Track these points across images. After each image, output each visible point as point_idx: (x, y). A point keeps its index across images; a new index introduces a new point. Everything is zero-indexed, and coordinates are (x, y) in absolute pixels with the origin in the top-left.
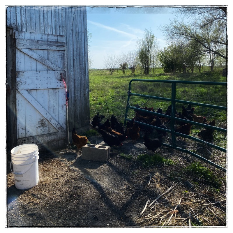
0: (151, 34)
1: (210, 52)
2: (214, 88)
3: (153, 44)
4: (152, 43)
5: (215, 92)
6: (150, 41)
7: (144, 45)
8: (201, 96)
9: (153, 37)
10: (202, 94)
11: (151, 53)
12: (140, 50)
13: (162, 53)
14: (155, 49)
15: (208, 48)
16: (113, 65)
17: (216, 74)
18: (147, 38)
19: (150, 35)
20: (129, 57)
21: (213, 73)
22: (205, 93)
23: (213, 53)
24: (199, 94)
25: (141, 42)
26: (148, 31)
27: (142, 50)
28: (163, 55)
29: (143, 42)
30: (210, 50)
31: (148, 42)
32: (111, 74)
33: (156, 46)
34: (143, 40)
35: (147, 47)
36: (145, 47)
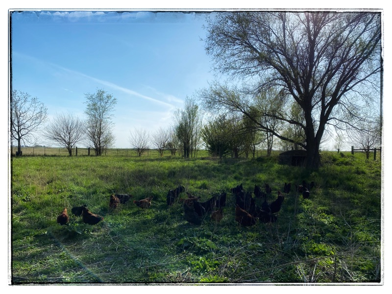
0: (193, 103)
3: (196, 118)
4: (194, 115)
6: (192, 113)
7: (184, 118)
9: (197, 107)
11: (193, 129)
12: (179, 125)
13: (206, 128)
14: (198, 123)
16: (142, 144)
18: (188, 108)
19: (192, 105)
20: (168, 134)
25: (181, 115)
26: (190, 99)
27: (181, 125)
28: (208, 132)
29: (183, 113)
31: (189, 115)
32: (140, 156)
33: (199, 120)
34: (183, 111)
35: (188, 120)
36: (186, 121)
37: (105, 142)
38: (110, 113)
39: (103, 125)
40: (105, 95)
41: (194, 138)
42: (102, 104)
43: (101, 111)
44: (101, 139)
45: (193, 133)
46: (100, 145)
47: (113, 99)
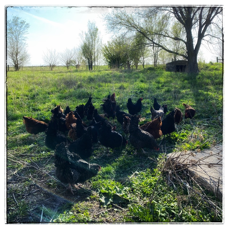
0: (94, 26)
1: (154, 45)
2: (157, 83)
3: (97, 38)
4: (95, 36)
5: (158, 88)
6: (94, 33)
7: (87, 39)
8: (141, 93)
9: (97, 30)
10: (142, 90)
11: (94, 47)
12: (83, 44)
13: (106, 47)
14: (99, 43)
15: (151, 40)
16: (53, 60)
17: (159, 70)
18: (90, 30)
19: (93, 28)
20: (73, 52)
21: (157, 68)
22: (145, 89)
23: (157, 46)
24: (139, 90)
25: (84, 36)
26: (92, 23)
27: (85, 44)
28: (107, 50)
29: (86, 35)
30: (154, 43)
31: (91, 35)
32: (51, 70)
33: (100, 40)
34: (86, 33)
35: (91, 40)
36: (89, 41)
37: (21, 59)
38: (25, 36)
39: (19, 45)
40: (19, 21)
41: (96, 55)
42: (17, 28)
43: (17, 34)
44: (18, 57)
45: (95, 50)
46: (17, 62)
47: (26, 24)
